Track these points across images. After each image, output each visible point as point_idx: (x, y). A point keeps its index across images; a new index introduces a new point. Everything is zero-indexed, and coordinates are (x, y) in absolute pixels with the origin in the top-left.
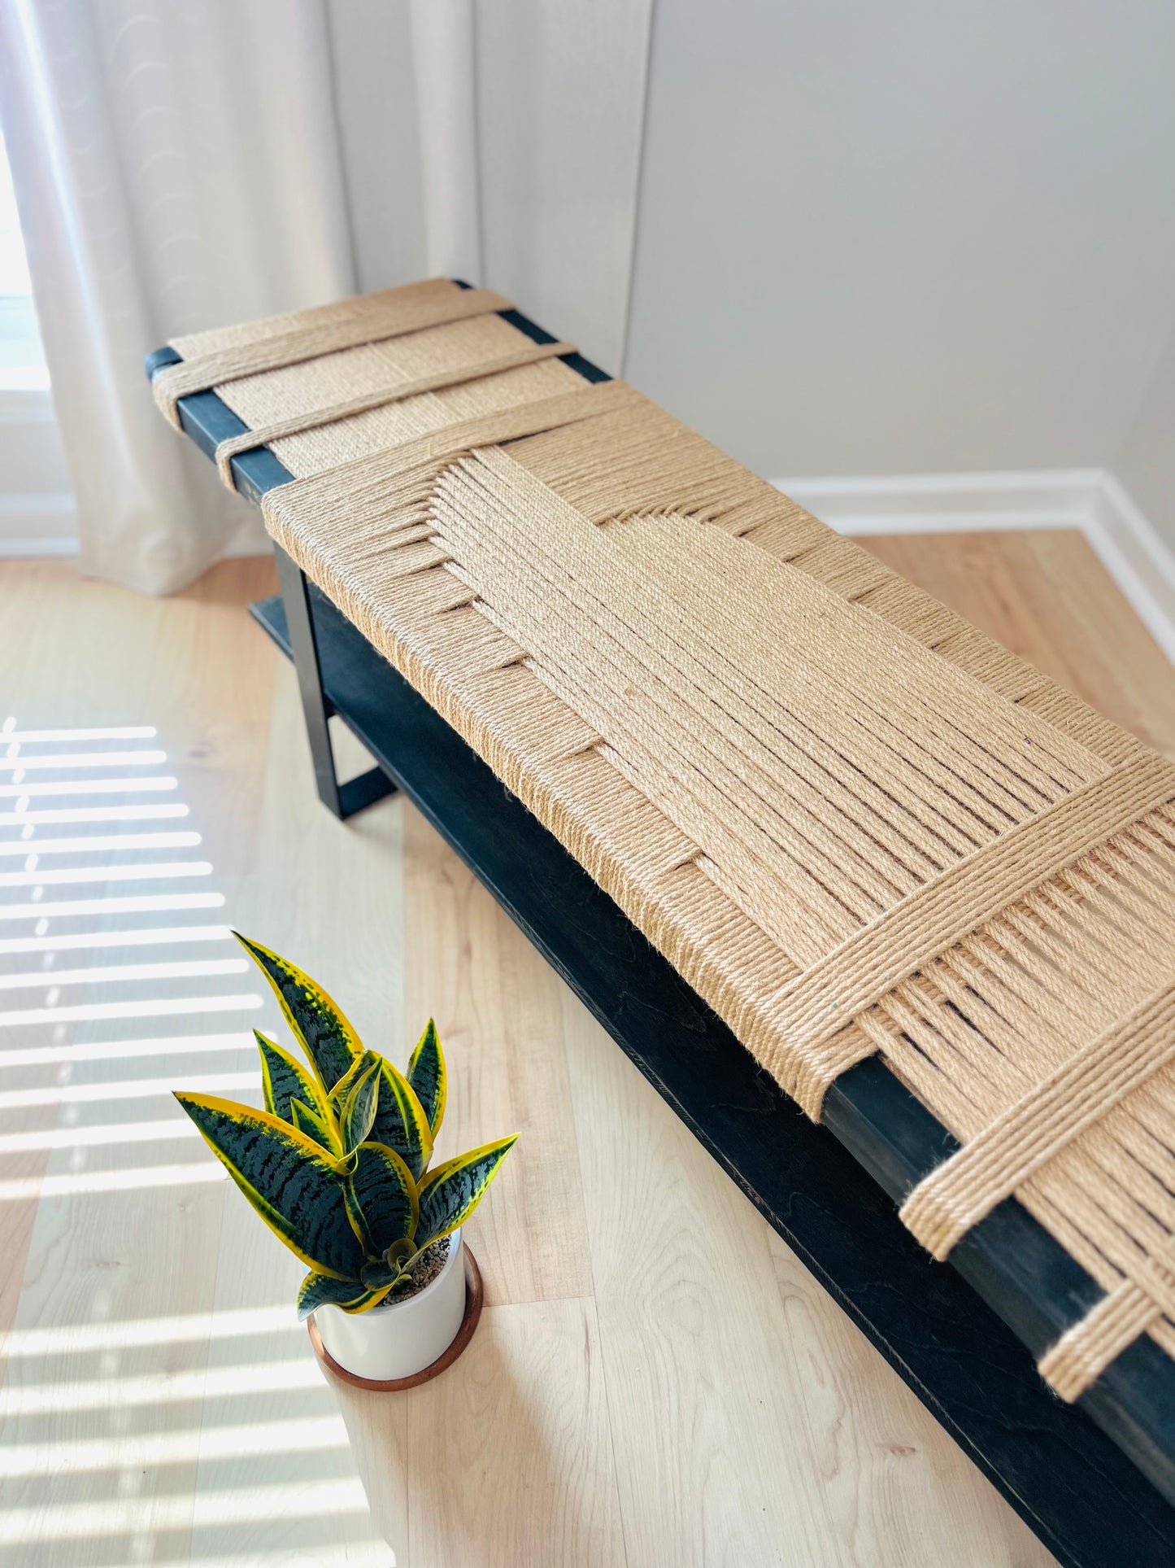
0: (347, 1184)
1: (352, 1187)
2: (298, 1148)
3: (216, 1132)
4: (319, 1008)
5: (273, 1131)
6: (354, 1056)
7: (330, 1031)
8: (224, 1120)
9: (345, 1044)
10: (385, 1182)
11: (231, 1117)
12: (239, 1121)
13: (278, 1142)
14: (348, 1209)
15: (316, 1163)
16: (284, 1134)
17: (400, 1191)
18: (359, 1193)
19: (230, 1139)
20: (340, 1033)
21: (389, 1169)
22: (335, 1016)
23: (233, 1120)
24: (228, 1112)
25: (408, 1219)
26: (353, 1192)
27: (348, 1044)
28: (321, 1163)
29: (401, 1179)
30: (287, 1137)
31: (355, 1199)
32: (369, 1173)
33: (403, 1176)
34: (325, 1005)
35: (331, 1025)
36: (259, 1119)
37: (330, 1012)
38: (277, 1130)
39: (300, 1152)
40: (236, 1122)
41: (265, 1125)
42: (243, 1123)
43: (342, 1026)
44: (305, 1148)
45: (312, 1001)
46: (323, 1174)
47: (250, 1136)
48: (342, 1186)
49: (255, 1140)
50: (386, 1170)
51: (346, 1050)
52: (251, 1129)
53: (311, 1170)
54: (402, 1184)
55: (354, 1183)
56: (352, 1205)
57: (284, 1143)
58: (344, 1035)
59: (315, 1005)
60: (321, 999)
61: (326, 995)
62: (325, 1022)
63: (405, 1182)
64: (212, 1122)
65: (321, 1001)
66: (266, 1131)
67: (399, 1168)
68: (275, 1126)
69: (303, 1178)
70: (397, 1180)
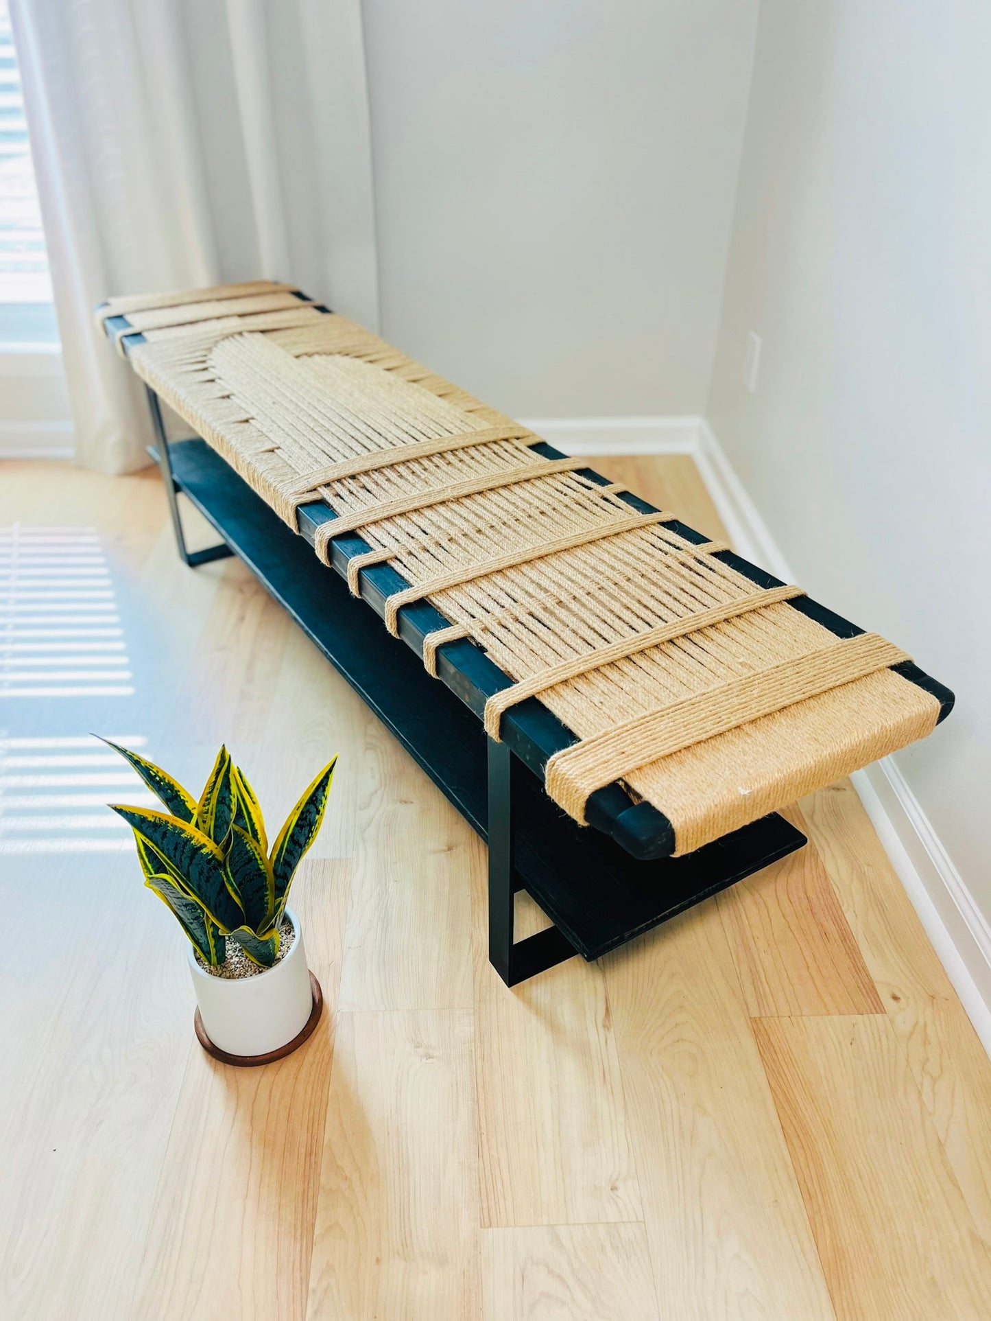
0: (225, 868)
1: (229, 870)
2: (192, 839)
3: (141, 827)
4: (161, 780)
5: (175, 827)
6: (192, 811)
7: (172, 796)
8: (143, 820)
9: (184, 803)
10: (248, 863)
11: (147, 818)
14: (229, 888)
15: (204, 851)
16: (181, 829)
18: (235, 874)
19: (151, 831)
20: (179, 796)
21: (249, 851)
22: (173, 785)
23: (149, 819)
24: (145, 815)
25: (267, 895)
26: (230, 874)
27: (186, 803)
28: (206, 852)
29: (258, 857)
30: (184, 831)
31: (232, 880)
32: (238, 855)
33: (259, 854)
34: (164, 779)
35: (172, 791)
36: (164, 818)
37: (169, 783)
38: (176, 826)
40: (151, 821)
41: (168, 823)
42: (155, 821)
43: (179, 791)
44: (196, 839)
45: (156, 776)
46: (210, 862)
47: (162, 830)
48: (222, 872)
49: (165, 833)
50: (248, 852)
51: (186, 808)
53: (202, 858)
54: (259, 862)
55: (230, 865)
56: (232, 885)
57: (182, 835)
58: (182, 798)
60: (160, 775)
61: (163, 772)
62: (167, 790)
63: (261, 859)
64: (137, 820)
65: (161, 776)
66: (170, 827)
67: (255, 848)
68: (175, 823)
69: (198, 864)
70: (256, 859)
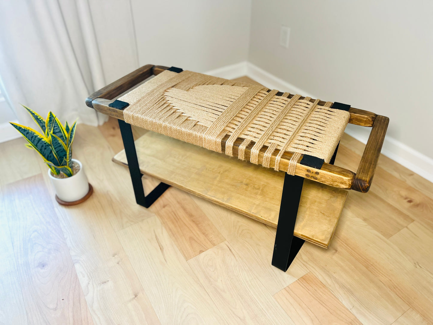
0: (51, 146)
10: (60, 146)
12: (24, 128)
13: (33, 134)
14: (53, 153)
15: (43, 140)
17: (64, 149)
18: (55, 149)
26: (53, 148)
28: (44, 140)
29: (63, 145)
30: (35, 133)
39: (38, 137)
44: (40, 136)
45: (40, 118)
46: (45, 143)
48: (50, 147)
50: (59, 143)
52: (26, 130)
53: (42, 142)
55: (53, 146)
56: (54, 151)
59: (40, 119)
66: (30, 131)
69: (41, 144)
70: (62, 146)
